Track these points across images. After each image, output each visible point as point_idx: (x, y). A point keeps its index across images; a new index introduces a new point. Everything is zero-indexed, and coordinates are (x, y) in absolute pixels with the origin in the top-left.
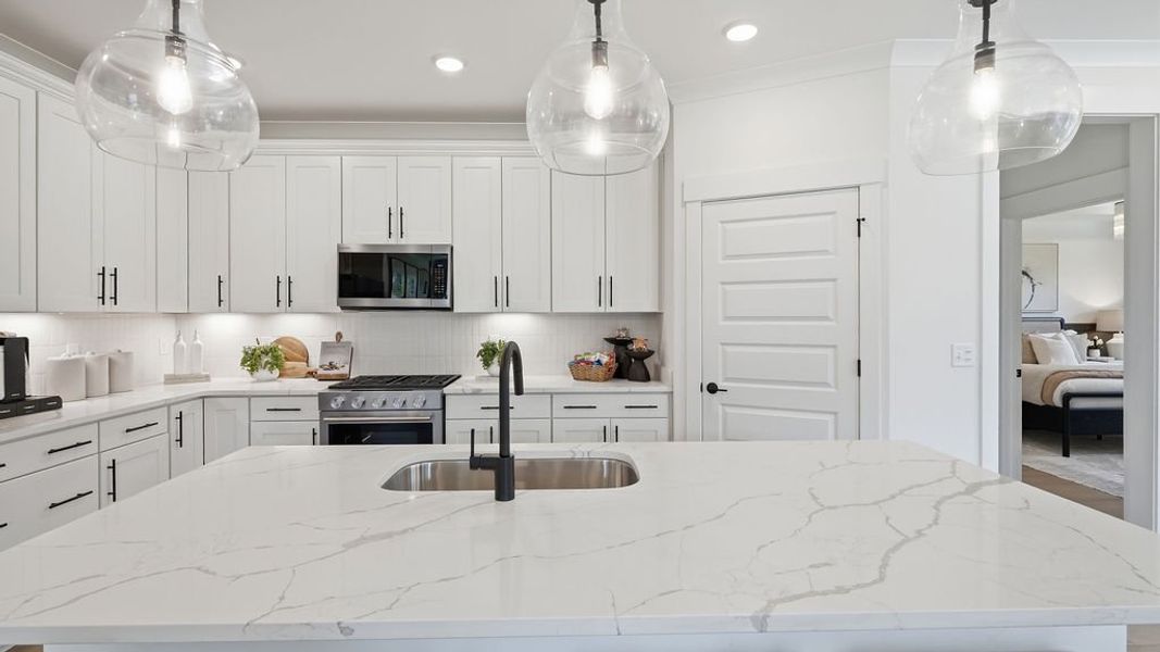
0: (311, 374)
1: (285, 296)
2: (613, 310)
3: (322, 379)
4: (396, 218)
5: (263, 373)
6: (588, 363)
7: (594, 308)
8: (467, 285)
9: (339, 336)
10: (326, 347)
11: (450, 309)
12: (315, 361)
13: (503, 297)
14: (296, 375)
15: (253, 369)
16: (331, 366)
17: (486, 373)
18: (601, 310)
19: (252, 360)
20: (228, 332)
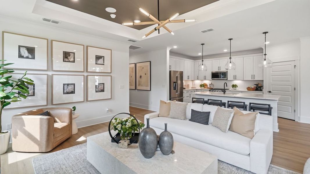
0: (208, 88)
1: (205, 78)
2: (255, 80)
3: (209, 88)
4: (219, 68)
5: (202, 87)
6: (250, 88)
7: (251, 79)
8: (230, 77)
9: (212, 83)
10: (210, 85)
11: (227, 79)
12: (208, 86)
13: (235, 78)
14: (206, 88)
15: (201, 87)
16: (211, 87)
17: (233, 89)
18: (252, 80)
19: (201, 86)
20: (198, 83)
